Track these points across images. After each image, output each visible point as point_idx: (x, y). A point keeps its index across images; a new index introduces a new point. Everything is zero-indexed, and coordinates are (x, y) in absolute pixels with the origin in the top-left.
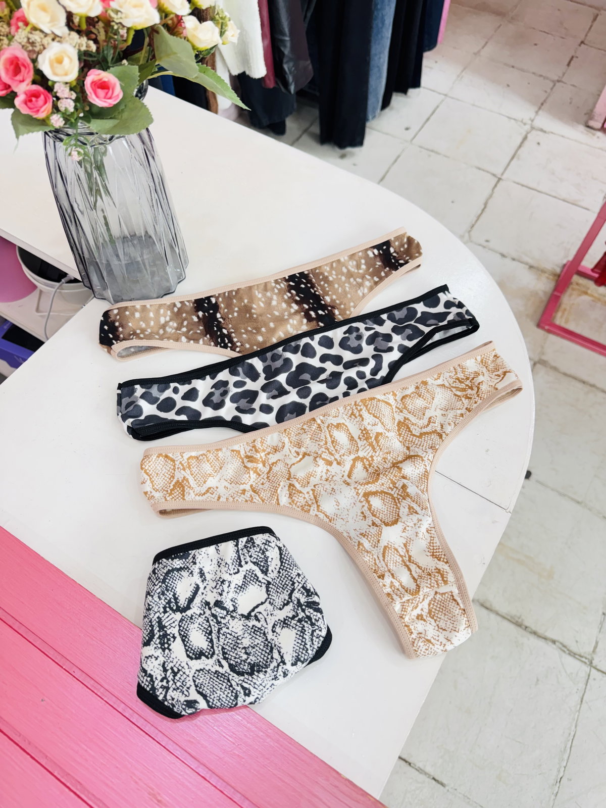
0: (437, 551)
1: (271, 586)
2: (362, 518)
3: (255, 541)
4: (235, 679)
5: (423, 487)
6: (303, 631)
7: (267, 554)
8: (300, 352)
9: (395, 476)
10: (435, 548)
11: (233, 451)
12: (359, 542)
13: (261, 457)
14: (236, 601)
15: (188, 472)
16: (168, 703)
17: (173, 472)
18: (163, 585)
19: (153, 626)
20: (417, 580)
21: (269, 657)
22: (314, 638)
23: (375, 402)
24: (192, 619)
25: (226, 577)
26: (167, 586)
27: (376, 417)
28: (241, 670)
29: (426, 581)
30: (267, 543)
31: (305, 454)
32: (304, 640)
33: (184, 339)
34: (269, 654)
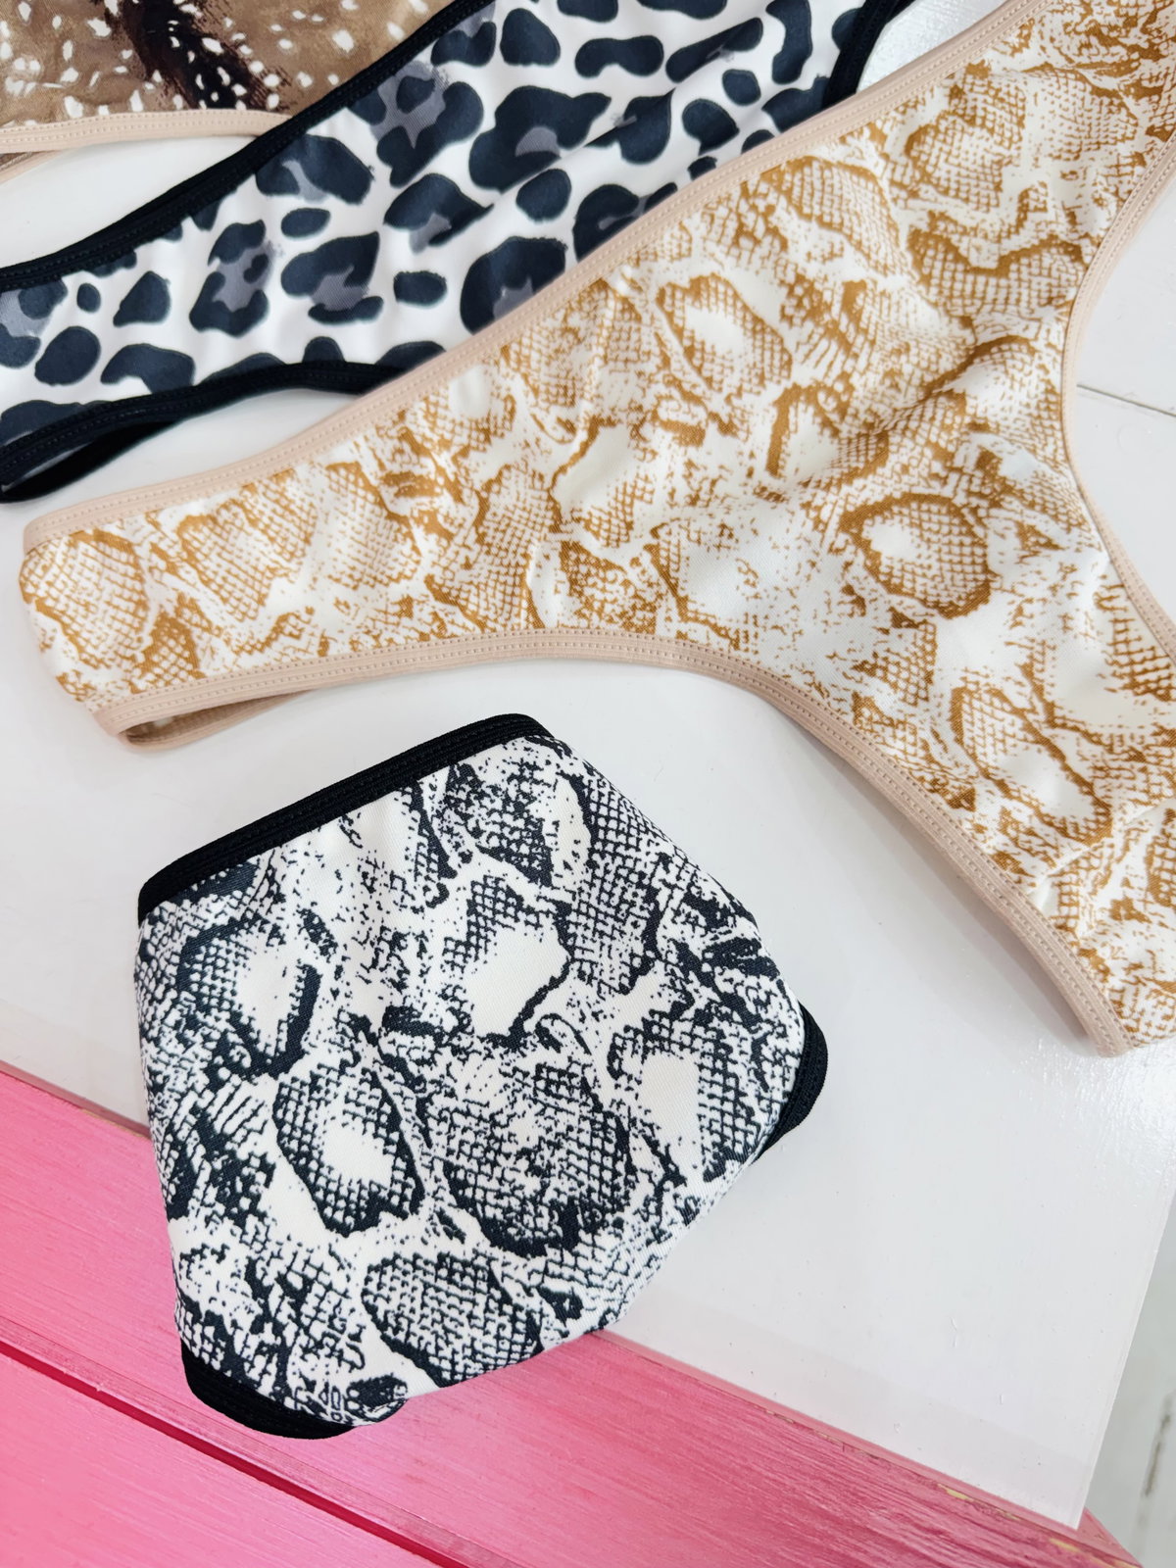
0: (1149, 665)
1: (572, 917)
2: (848, 608)
3: (481, 776)
4: (515, 1270)
5: (1050, 449)
6: (721, 1051)
7: (535, 810)
8: (497, 54)
9: (944, 427)
10: (1138, 657)
11: (333, 468)
12: (856, 696)
13: (440, 471)
14: (459, 994)
15: (193, 577)
16: (297, 1401)
17: (138, 586)
18: (185, 994)
19: (184, 1145)
20: (1090, 785)
21: (621, 1167)
22: (766, 1067)
23: (813, 173)
24: (319, 1089)
25: (403, 921)
26: (199, 996)
27: (829, 226)
28: (528, 1234)
29: (1130, 784)
30: (526, 771)
31: (595, 425)
32: (731, 1082)
33: (72, 106)
34: (616, 1159)
